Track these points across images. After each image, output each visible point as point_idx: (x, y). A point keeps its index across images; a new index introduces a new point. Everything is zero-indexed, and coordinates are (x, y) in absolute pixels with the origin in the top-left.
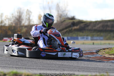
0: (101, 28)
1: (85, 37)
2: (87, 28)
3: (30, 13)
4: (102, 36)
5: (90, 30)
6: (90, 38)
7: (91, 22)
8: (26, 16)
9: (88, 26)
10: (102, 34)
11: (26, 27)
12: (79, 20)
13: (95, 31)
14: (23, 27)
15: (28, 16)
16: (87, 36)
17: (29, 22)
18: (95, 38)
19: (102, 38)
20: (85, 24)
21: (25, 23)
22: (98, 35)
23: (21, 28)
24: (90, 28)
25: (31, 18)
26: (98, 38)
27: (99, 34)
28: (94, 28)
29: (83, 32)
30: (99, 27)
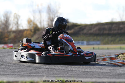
0: (98, 32)
1: (80, 42)
2: (82, 32)
3: (18, 17)
4: (98, 40)
5: (86, 34)
6: (85, 42)
7: (86, 26)
8: (14, 20)
9: (83, 30)
10: (99, 38)
11: (14, 32)
12: (73, 23)
13: (91, 34)
14: (11, 33)
15: (16, 20)
16: (83, 40)
17: (18, 27)
18: (91, 43)
19: (98, 42)
20: (80, 28)
21: (12, 28)
22: (94, 40)
23: (9, 34)
24: (85, 31)
25: (19, 23)
26: (94, 42)
27: (95, 38)
28: (90, 32)
29: (78, 37)
30: (96, 31)
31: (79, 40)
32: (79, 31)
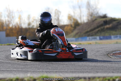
2: (120, 26)
3: (59, 13)
12: (111, 18)
15: (57, 16)
16: (120, 34)
17: (59, 22)
25: (60, 18)
29: (116, 31)
31: (117, 34)
32: (117, 25)
